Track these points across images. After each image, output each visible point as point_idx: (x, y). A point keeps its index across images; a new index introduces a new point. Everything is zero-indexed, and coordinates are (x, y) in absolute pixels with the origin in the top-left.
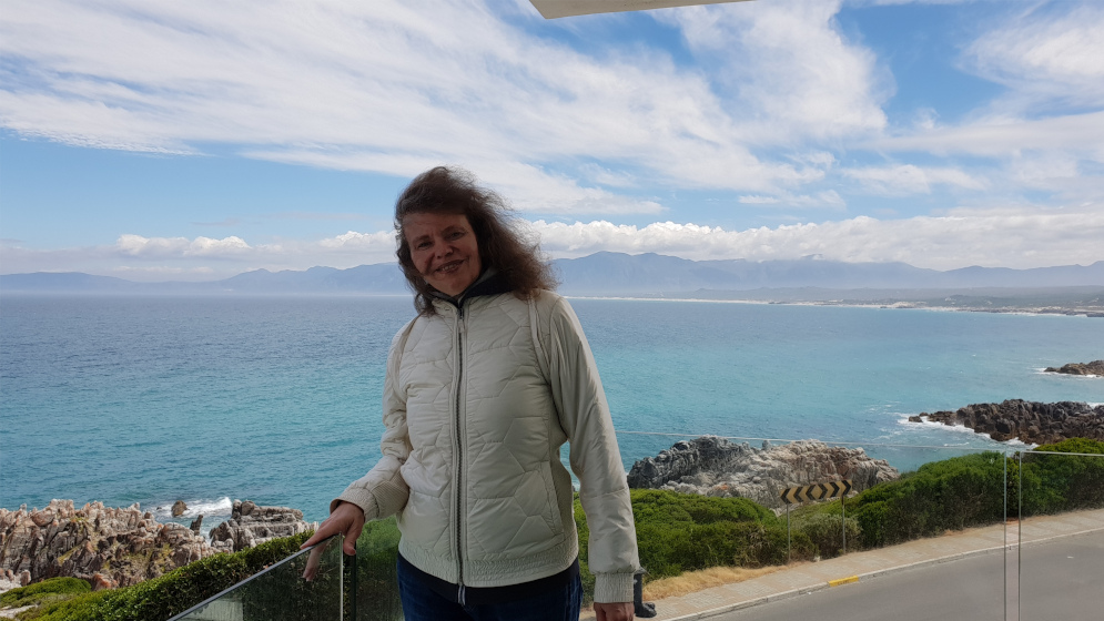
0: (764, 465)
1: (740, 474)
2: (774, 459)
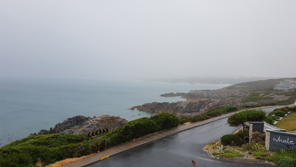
0: (93, 123)
1: (86, 125)
2: (96, 121)
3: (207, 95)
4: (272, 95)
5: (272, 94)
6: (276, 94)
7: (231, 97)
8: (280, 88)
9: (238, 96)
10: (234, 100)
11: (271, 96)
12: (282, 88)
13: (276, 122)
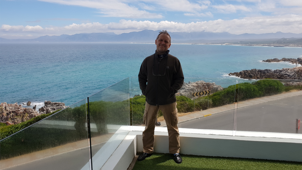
0: (189, 88)
1: (183, 90)
2: (191, 86)
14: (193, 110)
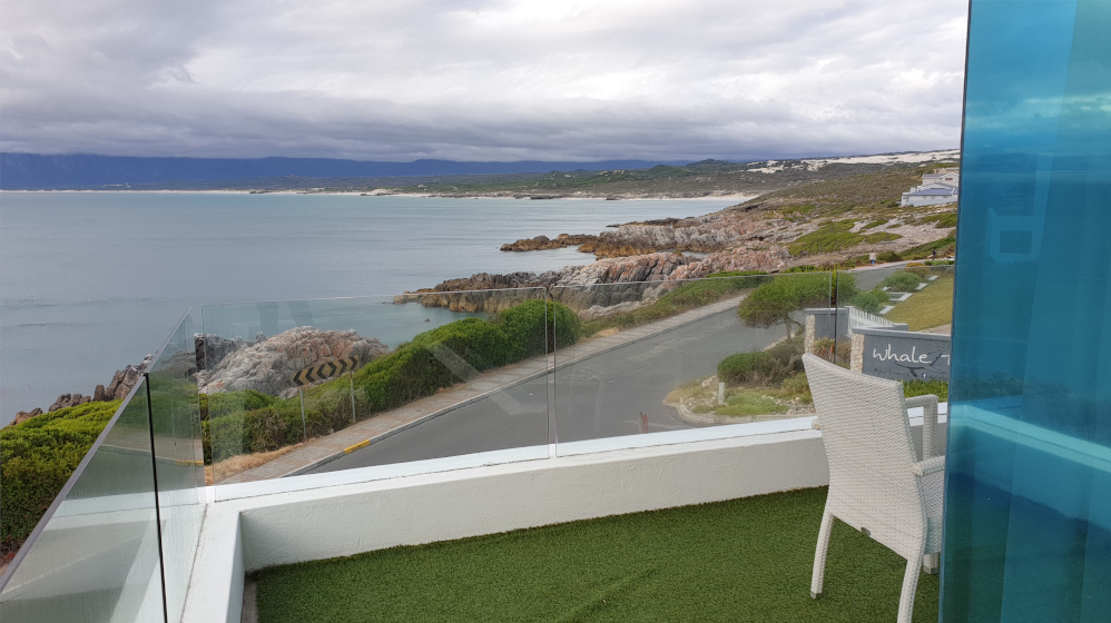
0: (260, 357)
1: (235, 369)
2: (270, 349)
3: (667, 240)
4: (894, 226)
5: (892, 222)
6: (906, 223)
7: (751, 239)
8: (921, 198)
9: (776, 236)
10: (761, 249)
11: (890, 231)
12: (928, 201)
13: (888, 308)
14: (302, 435)
